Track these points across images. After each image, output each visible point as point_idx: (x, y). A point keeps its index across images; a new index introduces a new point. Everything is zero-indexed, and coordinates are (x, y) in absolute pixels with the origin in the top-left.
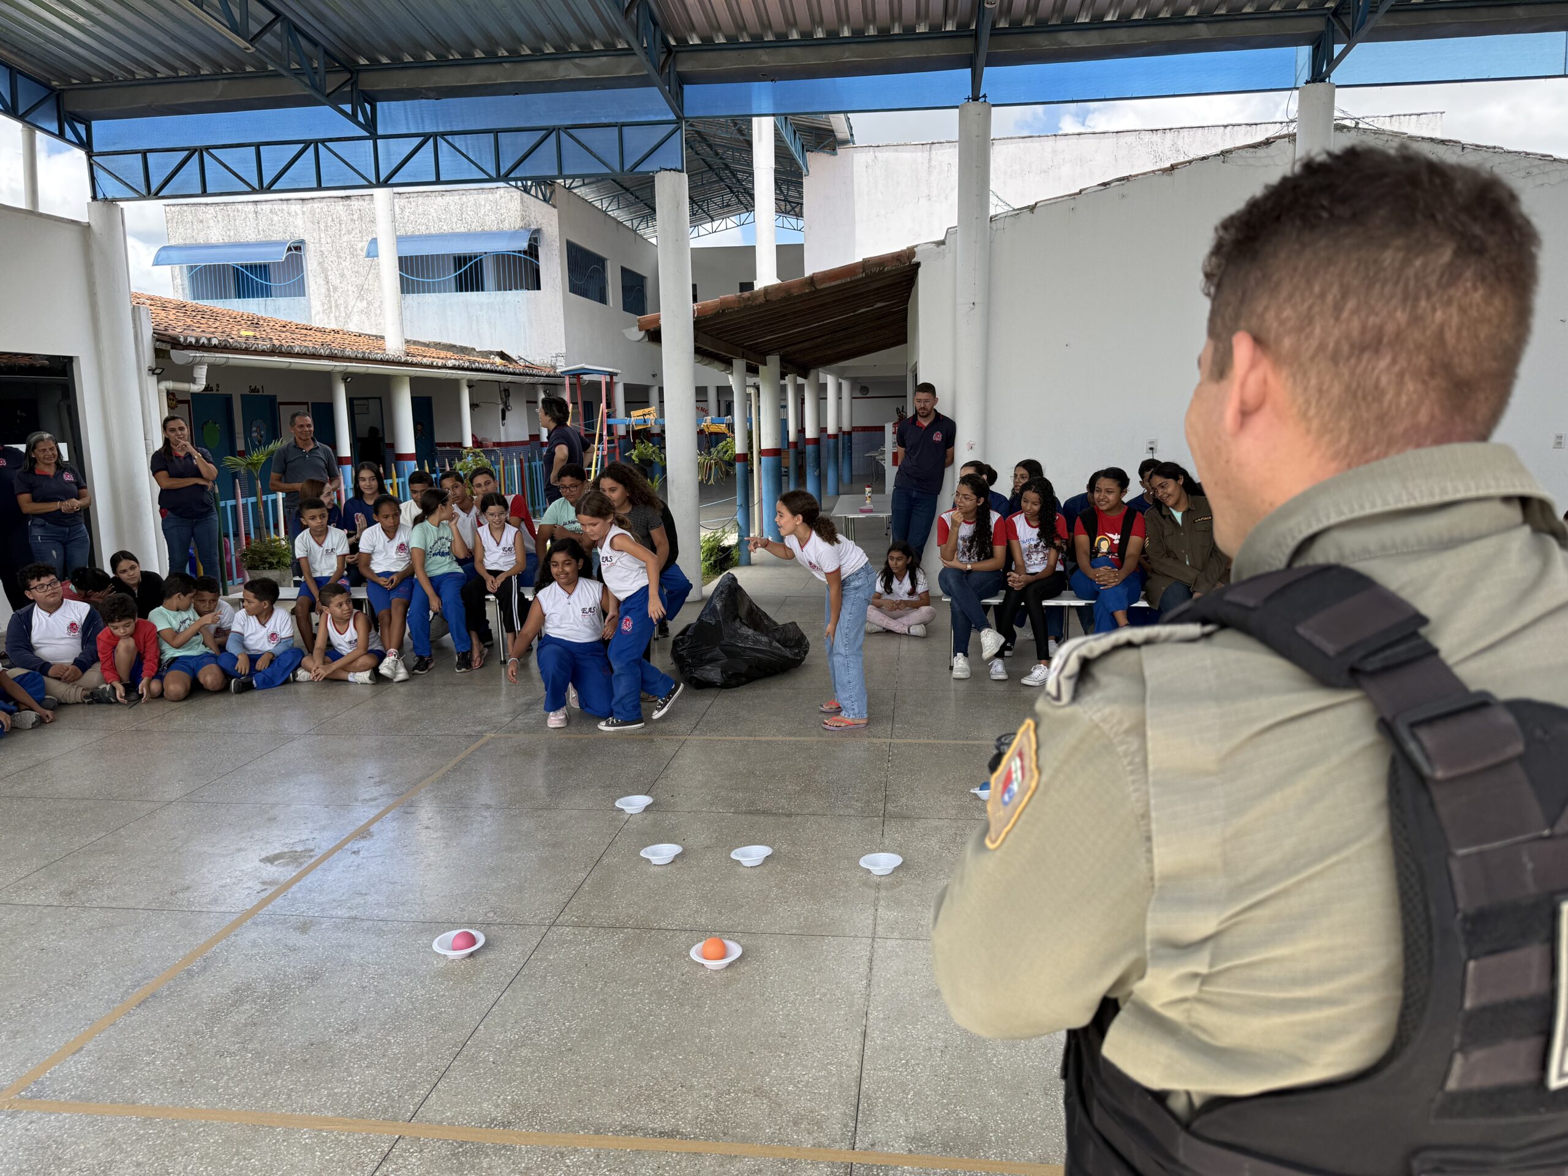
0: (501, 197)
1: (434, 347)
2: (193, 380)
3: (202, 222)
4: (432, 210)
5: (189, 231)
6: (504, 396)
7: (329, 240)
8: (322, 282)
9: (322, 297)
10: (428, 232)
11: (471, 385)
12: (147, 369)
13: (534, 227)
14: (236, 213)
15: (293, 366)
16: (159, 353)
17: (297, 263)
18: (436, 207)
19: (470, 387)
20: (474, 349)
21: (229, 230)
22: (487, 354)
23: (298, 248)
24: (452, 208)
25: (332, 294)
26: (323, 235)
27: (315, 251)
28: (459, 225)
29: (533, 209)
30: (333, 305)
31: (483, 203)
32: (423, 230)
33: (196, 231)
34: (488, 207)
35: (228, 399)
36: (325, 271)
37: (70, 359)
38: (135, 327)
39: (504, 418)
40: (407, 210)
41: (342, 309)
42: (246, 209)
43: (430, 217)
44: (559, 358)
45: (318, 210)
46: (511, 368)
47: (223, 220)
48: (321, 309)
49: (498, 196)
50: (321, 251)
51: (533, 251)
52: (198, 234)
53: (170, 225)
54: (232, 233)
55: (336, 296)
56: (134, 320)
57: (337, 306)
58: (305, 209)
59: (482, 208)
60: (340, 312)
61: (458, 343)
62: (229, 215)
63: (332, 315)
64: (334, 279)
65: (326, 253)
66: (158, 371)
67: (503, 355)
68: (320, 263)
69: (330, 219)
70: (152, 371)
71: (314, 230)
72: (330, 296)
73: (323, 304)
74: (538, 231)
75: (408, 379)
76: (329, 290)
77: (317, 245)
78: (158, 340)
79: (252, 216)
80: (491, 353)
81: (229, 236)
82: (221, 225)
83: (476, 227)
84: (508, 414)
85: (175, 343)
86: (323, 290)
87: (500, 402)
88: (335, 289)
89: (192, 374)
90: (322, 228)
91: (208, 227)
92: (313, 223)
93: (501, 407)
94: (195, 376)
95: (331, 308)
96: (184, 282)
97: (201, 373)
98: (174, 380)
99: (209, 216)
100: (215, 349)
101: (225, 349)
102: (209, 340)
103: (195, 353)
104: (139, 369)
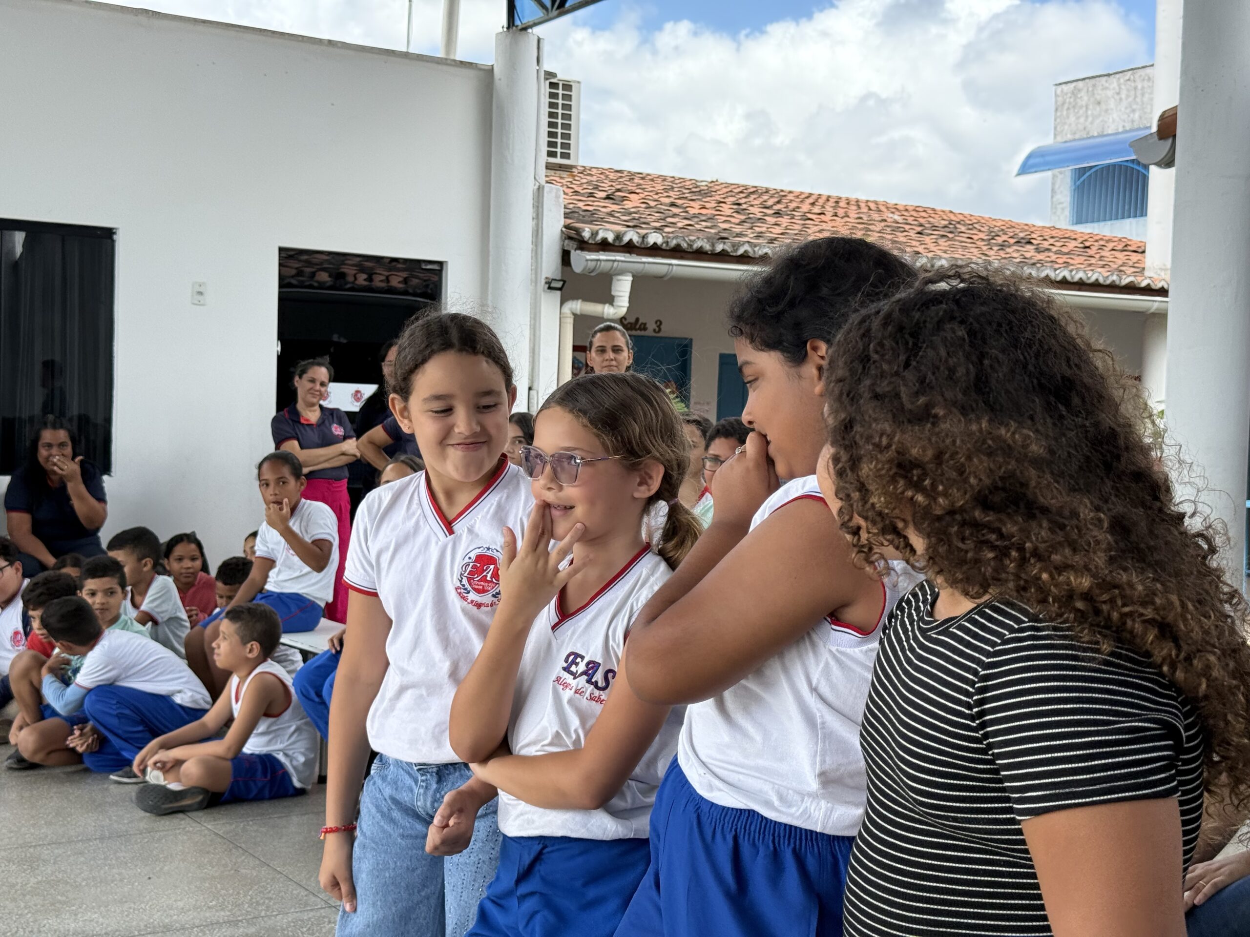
2: (609, 299)
3: (1099, 103)
5: (1082, 120)
12: (543, 281)
14: (1146, 84)
16: (565, 257)
21: (1134, 111)
33: (1090, 119)
37: (441, 264)
38: (537, 218)
47: (1128, 96)
52: (1092, 123)
53: (1058, 114)
62: (1135, 88)
66: (559, 285)
70: (552, 285)
78: (570, 238)
81: (1133, 121)
89: (610, 290)
91: (1106, 111)
94: (613, 293)
96: (1065, 196)
97: (623, 288)
98: (586, 299)
99: (1110, 93)
100: (655, 250)
101: (677, 252)
102: (644, 237)
103: (620, 257)
104: (536, 282)
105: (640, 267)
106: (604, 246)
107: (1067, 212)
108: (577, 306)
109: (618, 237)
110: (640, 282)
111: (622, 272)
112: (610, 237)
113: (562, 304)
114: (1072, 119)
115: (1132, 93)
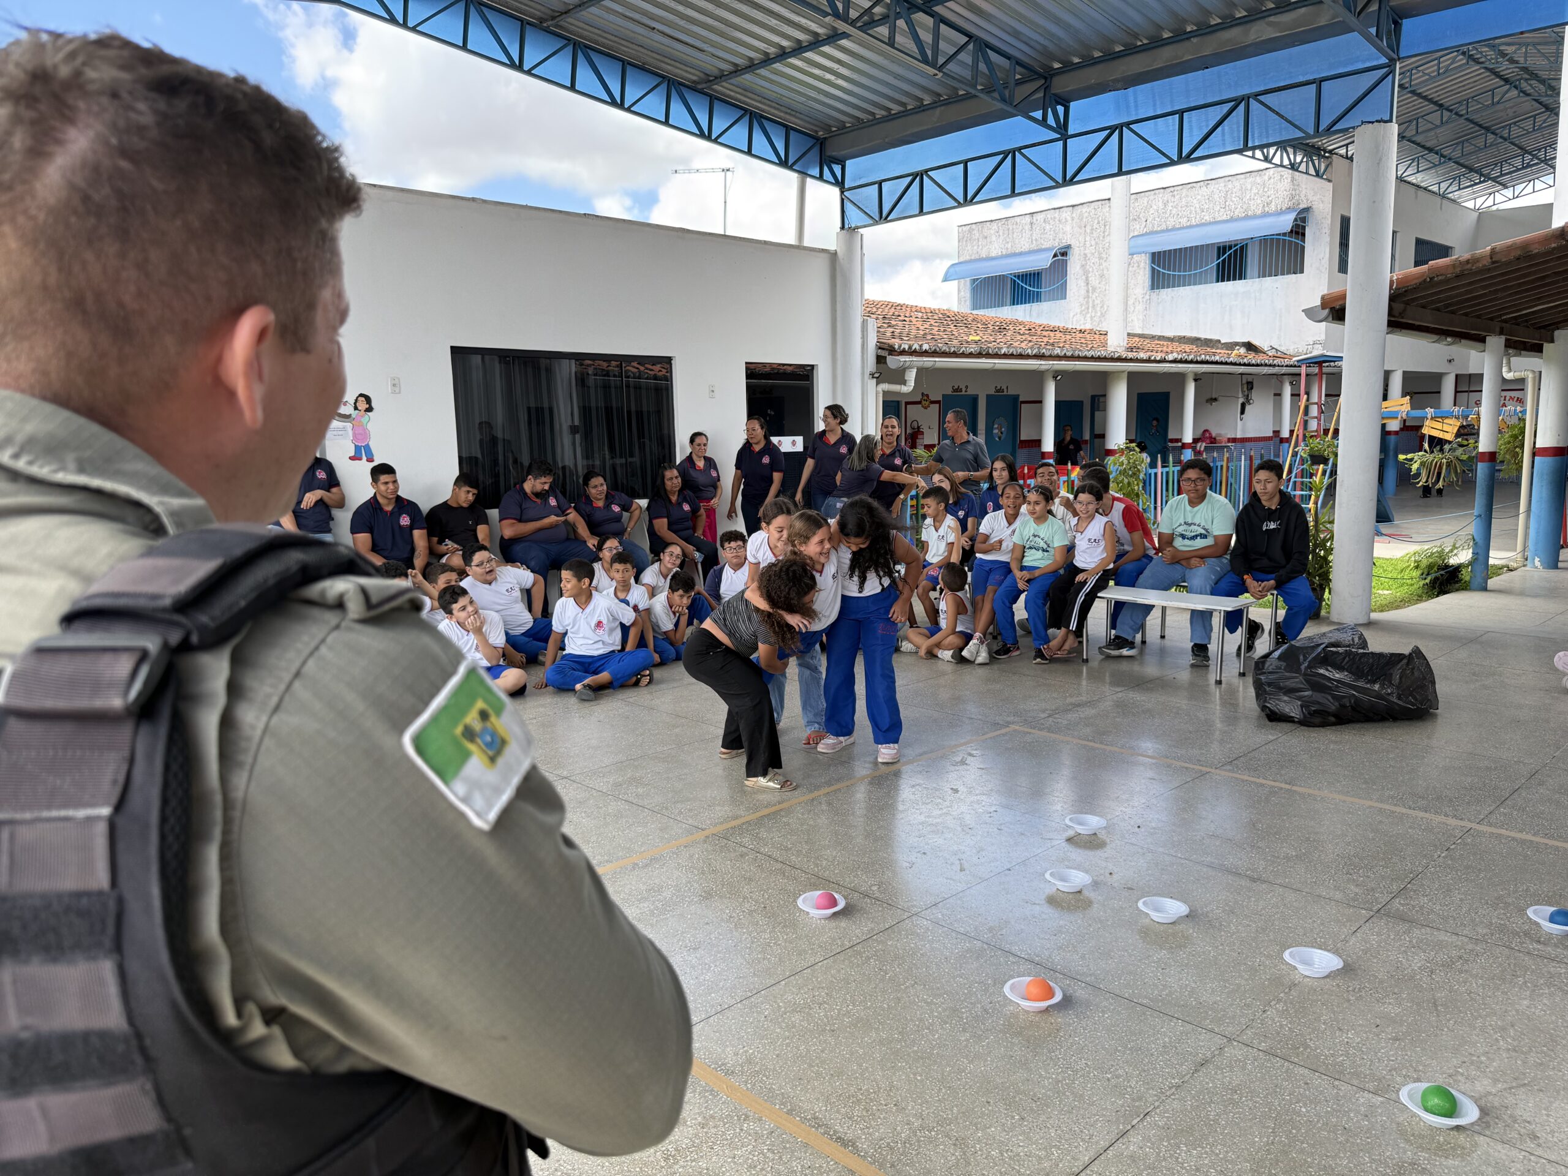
0: (1270, 179)
1: (1178, 341)
2: (904, 382)
4: (1195, 201)
5: (975, 247)
6: (1245, 389)
7: (1093, 243)
8: (1082, 283)
9: (1081, 299)
10: (1188, 224)
11: (1197, 379)
12: (869, 374)
13: (1302, 206)
14: (1014, 226)
15: (997, 367)
16: (880, 360)
17: (1062, 268)
18: (1199, 197)
19: (1196, 380)
20: (1219, 341)
21: (1008, 243)
22: (1231, 346)
23: (1064, 254)
24: (1216, 196)
25: (1090, 295)
26: (1088, 239)
27: (1080, 254)
28: (1221, 214)
29: (1304, 187)
30: (1091, 305)
31: (1249, 187)
32: (1184, 222)
33: (981, 247)
34: (1255, 191)
35: (974, 400)
36: (1086, 273)
37: (812, 366)
38: (863, 338)
39: (1242, 412)
40: (1170, 204)
41: (1098, 309)
42: (1023, 222)
43: (1193, 209)
44: (1316, 346)
45: (1087, 214)
46: (1260, 358)
48: (1079, 311)
49: (1266, 178)
50: (1085, 254)
51: (1298, 231)
52: (982, 250)
53: (961, 244)
54: (1009, 246)
55: (1094, 296)
56: (863, 332)
57: (1094, 306)
58: (1074, 215)
59: (1248, 192)
60: (1096, 312)
61: (1203, 336)
62: (1008, 230)
63: (1089, 315)
64: (1094, 280)
65: (1089, 255)
66: (877, 375)
67: (1250, 347)
68: (1083, 266)
69: (1096, 221)
70: (872, 375)
71: (1081, 234)
72: (1088, 297)
73: (1081, 305)
74: (1307, 210)
75: (1125, 375)
76: (1088, 291)
77: (1082, 249)
78: (880, 348)
79: (1027, 227)
80: (1237, 344)
82: (1002, 238)
83: (1239, 213)
84: (1248, 408)
85: (892, 351)
86: (1083, 292)
87: (1240, 395)
88: (1094, 289)
89: (904, 377)
90: (1088, 231)
91: (991, 243)
92: (1080, 227)
93: (1241, 400)
94: (906, 378)
95: (1088, 308)
96: (967, 294)
97: (911, 376)
98: (889, 383)
99: (992, 232)
100: (925, 353)
101: (934, 353)
102: (921, 346)
103: (907, 358)
104: (863, 374)
105: (920, 364)
106: (903, 352)
107: (968, 303)
108: (885, 386)
109: (910, 347)
110: (921, 371)
111: (910, 367)
112: (907, 347)
113: (877, 384)
114: (969, 247)
115: (1006, 232)
